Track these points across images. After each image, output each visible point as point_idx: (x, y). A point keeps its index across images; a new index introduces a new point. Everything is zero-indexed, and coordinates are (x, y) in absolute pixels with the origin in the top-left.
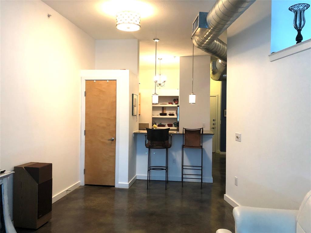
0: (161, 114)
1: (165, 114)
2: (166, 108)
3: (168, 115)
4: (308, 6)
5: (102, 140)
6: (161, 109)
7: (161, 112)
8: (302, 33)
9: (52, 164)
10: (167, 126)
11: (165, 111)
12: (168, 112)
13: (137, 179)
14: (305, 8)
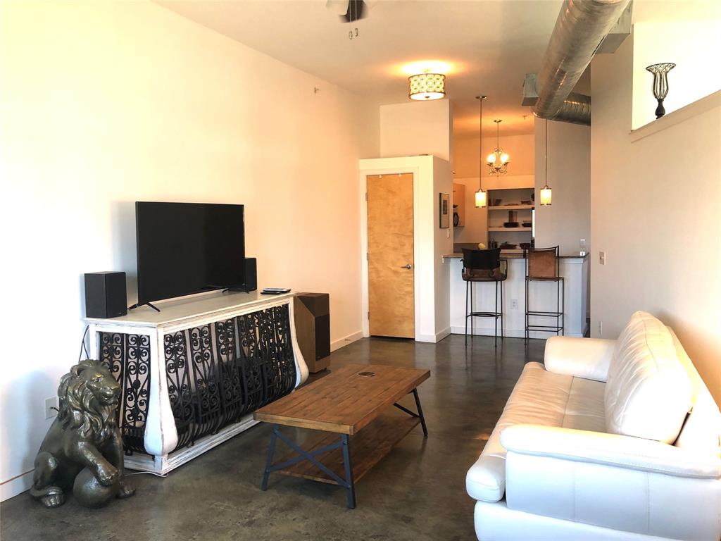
0: (507, 225)
1: (516, 225)
2: (516, 212)
3: (521, 226)
4: (672, 66)
5: (393, 268)
6: (508, 215)
7: (507, 221)
8: (665, 104)
9: (328, 294)
10: (518, 247)
11: (514, 218)
12: (520, 220)
13: (452, 332)
14: (668, 68)
